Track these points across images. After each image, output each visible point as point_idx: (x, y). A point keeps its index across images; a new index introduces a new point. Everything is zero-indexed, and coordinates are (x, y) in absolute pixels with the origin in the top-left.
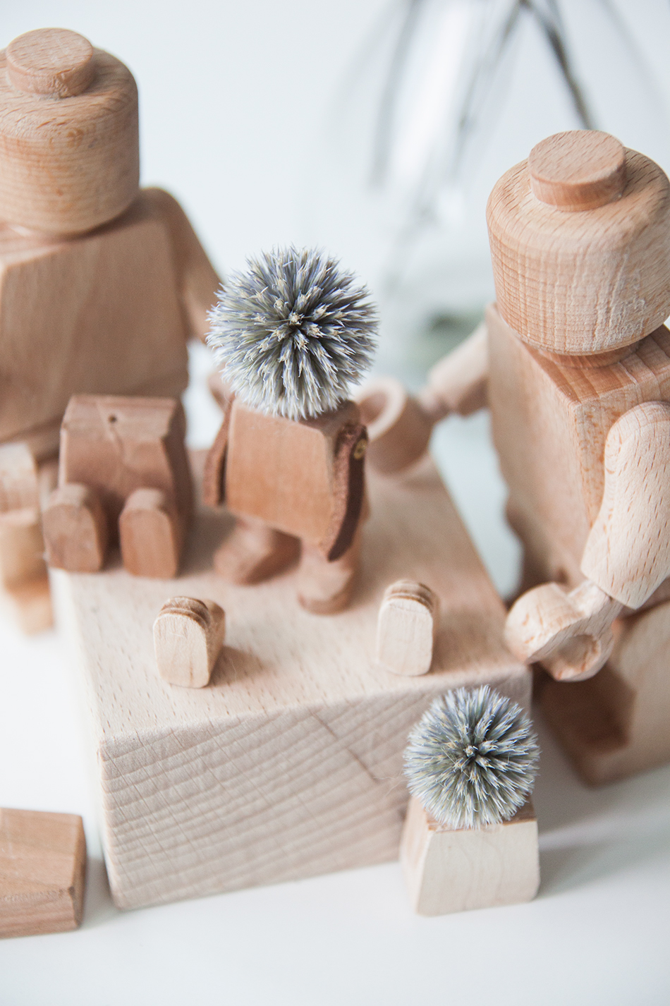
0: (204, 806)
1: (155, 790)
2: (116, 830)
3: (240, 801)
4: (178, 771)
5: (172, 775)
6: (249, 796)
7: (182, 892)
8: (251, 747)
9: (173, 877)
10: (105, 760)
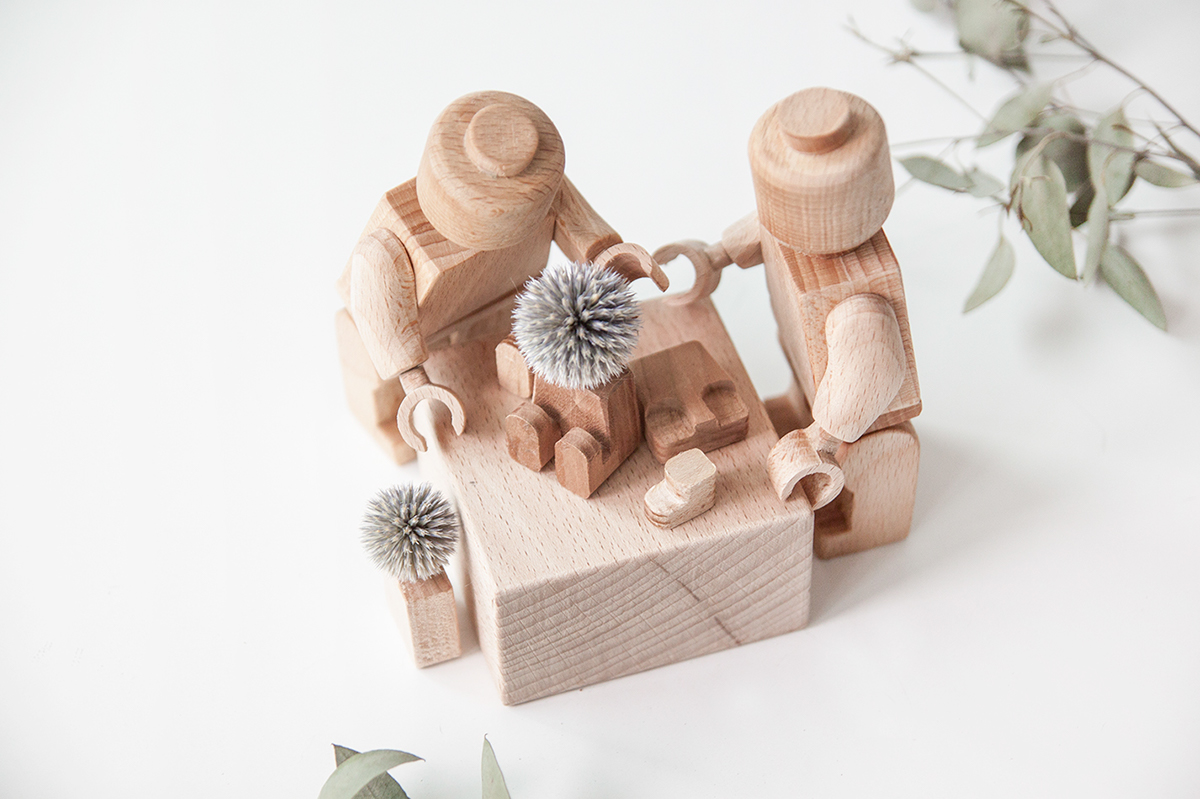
0: (570, 629)
1: (535, 622)
2: (505, 652)
3: (597, 623)
4: (552, 607)
5: (547, 611)
6: (604, 620)
7: (553, 689)
8: (606, 587)
9: (546, 680)
10: (498, 606)
